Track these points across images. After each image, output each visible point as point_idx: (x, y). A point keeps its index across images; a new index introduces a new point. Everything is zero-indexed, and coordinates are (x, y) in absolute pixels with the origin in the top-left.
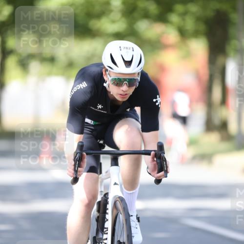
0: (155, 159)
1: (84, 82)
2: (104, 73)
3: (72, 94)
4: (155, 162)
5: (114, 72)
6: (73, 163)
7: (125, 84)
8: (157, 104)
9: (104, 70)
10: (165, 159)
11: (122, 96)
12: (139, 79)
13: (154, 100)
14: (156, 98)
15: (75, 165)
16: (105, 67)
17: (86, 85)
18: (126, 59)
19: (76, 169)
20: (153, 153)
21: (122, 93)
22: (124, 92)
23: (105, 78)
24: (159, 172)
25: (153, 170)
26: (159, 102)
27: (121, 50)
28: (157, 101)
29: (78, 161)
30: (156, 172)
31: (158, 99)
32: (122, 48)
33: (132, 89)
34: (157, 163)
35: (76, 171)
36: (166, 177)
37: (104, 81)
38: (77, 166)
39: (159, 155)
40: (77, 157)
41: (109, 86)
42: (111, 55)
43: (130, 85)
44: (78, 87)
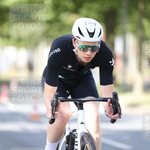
0: (111, 105)
2: (73, 41)
3: (50, 57)
4: (111, 107)
7: (89, 50)
8: (112, 65)
9: (73, 39)
10: (119, 104)
11: (87, 59)
12: (99, 46)
13: (110, 62)
14: (112, 60)
16: (74, 37)
17: (60, 51)
18: (90, 31)
19: (54, 113)
20: (109, 100)
22: (88, 55)
23: (74, 45)
24: (114, 114)
25: (110, 113)
26: (113, 63)
27: (86, 24)
29: (55, 107)
30: (112, 114)
32: (87, 23)
33: (94, 54)
34: (113, 108)
36: (120, 118)
37: (74, 48)
38: (54, 110)
39: (114, 102)
40: (54, 104)
41: (77, 52)
42: (79, 28)
43: (93, 51)
44: (54, 52)
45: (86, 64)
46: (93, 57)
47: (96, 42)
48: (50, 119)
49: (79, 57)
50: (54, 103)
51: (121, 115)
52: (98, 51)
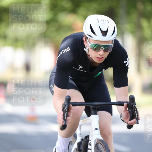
0: (127, 109)
1: (68, 47)
2: (84, 40)
3: (59, 57)
4: (128, 112)
5: (92, 40)
6: (62, 113)
7: (102, 50)
8: (127, 65)
9: (84, 38)
10: (136, 109)
11: (99, 59)
12: (113, 45)
13: (125, 62)
14: (126, 60)
15: (64, 115)
16: (85, 35)
17: (70, 50)
18: (103, 30)
19: (65, 118)
20: (125, 104)
21: (99, 56)
22: (101, 55)
23: (85, 44)
24: (131, 119)
25: (126, 118)
26: (128, 63)
27: (98, 22)
28: (126, 63)
29: (67, 112)
30: (129, 119)
31: (127, 61)
34: (130, 112)
35: (65, 120)
36: (138, 123)
37: (85, 47)
38: (66, 115)
39: (131, 106)
40: (65, 109)
41: (88, 51)
42: (91, 26)
43: (105, 51)
44: (63, 51)
45: (98, 65)
46: (106, 57)
47: (109, 41)
48: (61, 125)
49: (90, 56)
50: (66, 107)
51: (139, 121)
52: (111, 51)
